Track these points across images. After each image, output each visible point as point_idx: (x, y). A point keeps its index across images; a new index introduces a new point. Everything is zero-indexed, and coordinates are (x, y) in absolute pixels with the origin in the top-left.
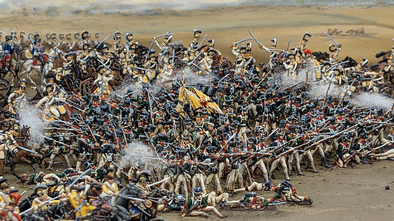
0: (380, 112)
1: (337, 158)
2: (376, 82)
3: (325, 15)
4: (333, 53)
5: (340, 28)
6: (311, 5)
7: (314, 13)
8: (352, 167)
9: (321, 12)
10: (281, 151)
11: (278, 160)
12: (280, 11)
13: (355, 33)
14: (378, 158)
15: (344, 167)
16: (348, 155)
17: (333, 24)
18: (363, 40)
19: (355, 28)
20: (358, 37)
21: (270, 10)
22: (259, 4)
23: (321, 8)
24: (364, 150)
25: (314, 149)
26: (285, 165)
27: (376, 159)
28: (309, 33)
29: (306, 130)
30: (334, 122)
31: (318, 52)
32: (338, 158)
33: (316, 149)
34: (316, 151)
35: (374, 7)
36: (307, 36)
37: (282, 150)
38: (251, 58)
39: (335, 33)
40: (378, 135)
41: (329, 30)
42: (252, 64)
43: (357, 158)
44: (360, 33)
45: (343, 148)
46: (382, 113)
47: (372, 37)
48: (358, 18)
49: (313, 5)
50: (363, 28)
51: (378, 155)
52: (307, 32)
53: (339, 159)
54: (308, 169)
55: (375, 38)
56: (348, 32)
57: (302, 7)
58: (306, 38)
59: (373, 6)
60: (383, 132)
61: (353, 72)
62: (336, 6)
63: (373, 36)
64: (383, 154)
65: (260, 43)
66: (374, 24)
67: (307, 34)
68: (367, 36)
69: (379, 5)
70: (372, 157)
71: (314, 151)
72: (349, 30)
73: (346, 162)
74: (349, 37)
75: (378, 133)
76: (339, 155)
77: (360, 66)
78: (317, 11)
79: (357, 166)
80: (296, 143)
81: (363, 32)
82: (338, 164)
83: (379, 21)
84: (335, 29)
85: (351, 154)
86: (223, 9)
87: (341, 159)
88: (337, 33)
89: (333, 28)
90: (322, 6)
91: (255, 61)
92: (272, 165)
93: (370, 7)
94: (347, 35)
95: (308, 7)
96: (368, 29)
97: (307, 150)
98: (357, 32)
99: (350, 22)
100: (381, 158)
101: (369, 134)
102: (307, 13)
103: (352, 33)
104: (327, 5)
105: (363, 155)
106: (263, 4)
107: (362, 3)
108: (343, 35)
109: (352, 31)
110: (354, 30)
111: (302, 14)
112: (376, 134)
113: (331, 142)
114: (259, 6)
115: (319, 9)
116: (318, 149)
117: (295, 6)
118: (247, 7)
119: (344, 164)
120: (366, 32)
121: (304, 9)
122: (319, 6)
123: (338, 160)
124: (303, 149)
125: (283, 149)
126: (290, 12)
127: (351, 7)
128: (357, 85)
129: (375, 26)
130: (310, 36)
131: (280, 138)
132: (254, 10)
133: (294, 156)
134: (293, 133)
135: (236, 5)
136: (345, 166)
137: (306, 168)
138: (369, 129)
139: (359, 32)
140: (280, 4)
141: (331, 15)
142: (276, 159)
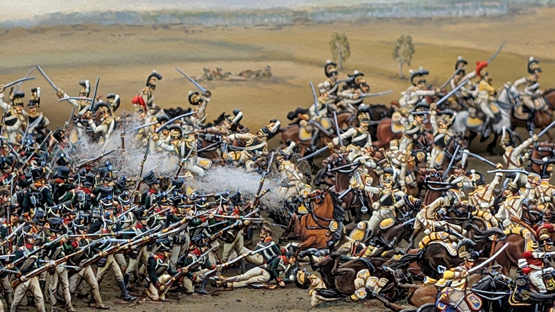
0: (237, 199)
1: (146, 283)
2: (253, 151)
3: (197, 42)
4: (197, 106)
5: (225, 67)
6: (171, 24)
7: (177, 40)
8: (179, 300)
9: (190, 36)
10: (31, 268)
11: (27, 284)
12: (114, 35)
13: (254, 76)
14: (229, 284)
15: (160, 300)
16: (166, 276)
17: (212, 60)
18: (270, 90)
19: (254, 66)
20: (260, 84)
21: (95, 33)
22: (74, 23)
23: (189, 30)
24: (200, 268)
25: (104, 266)
26: (38, 292)
27: (226, 287)
28: (158, 73)
29: (82, 228)
30: (141, 215)
31: (175, 108)
32: (149, 283)
33: (107, 266)
34: (107, 270)
35: (288, 27)
36: (153, 78)
37: (33, 264)
38: (41, 117)
39: (218, 77)
40: (233, 243)
41: (207, 71)
42: (42, 128)
43: (188, 283)
44: (264, 75)
45: (158, 263)
46: (239, 201)
47: (287, 84)
48: (259, 49)
49: (176, 24)
50: (269, 66)
51: (229, 279)
52: (154, 71)
53: (152, 285)
54: (92, 305)
55: (292, 86)
56: (241, 75)
57: (155, 28)
58: (152, 82)
59: (286, 25)
60: (242, 237)
61: (205, 133)
62: (217, 26)
63: (289, 81)
64: (239, 277)
65: (59, 90)
66: (290, 58)
67: (154, 75)
68: (276, 81)
69: (298, 23)
70: (219, 282)
71: (104, 269)
72: (244, 70)
73: (164, 291)
74: (245, 82)
75: (234, 239)
76: (150, 277)
77: (228, 125)
78: (182, 35)
79: (189, 298)
80: (63, 253)
81: (270, 75)
82: (149, 294)
83: (299, 54)
84: (218, 69)
85: (172, 274)
86: (7, 32)
87: (155, 285)
88: (222, 77)
89: (213, 67)
90: (192, 25)
91: (47, 122)
92: (15, 294)
93: (280, 27)
94: (240, 80)
95: (166, 27)
96: (278, 68)
97: (85, 266)
98: (258, 75)
99: (244, 55)
100: (235, 284)
101: (215, 239)
102: (164, 40)
103: (249, 77)
104: (200, 24)
105: (198, 278)
106: (81, 22)
107: (266, 20)
108: (231, 80)
109: (248, 72)
110: (253, 70)
111: (156, 41)
112: (229, 242)
113: (138, 254)
114: (73, 27)
115: (187, 32)
116: (111, 265)
117: (141, 26)
118: (53, 28)
119: (160, 294)
120: (275, 74)
121: (157, 31)
122: (185, 25)
123: (148, 287)
124: (77, 264)
125: (35, 264)
126: (132, 38)
127: (246, 28)
128: (215, 157)
129: (291, 63)
130: (159, 78)
131: (28, 243)
132: (65, 35)
133: (60, 279)
134: (56, 233)
135: (32, 25)
136: (163, 298)
137: (89, 303)
138: (213, 230)
139: (261, 74)
140: (113, 23)
141: (208, 43)
142: (21, 282)
